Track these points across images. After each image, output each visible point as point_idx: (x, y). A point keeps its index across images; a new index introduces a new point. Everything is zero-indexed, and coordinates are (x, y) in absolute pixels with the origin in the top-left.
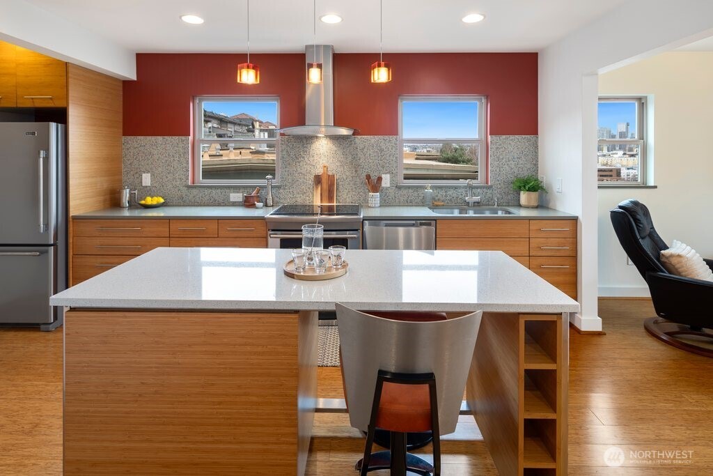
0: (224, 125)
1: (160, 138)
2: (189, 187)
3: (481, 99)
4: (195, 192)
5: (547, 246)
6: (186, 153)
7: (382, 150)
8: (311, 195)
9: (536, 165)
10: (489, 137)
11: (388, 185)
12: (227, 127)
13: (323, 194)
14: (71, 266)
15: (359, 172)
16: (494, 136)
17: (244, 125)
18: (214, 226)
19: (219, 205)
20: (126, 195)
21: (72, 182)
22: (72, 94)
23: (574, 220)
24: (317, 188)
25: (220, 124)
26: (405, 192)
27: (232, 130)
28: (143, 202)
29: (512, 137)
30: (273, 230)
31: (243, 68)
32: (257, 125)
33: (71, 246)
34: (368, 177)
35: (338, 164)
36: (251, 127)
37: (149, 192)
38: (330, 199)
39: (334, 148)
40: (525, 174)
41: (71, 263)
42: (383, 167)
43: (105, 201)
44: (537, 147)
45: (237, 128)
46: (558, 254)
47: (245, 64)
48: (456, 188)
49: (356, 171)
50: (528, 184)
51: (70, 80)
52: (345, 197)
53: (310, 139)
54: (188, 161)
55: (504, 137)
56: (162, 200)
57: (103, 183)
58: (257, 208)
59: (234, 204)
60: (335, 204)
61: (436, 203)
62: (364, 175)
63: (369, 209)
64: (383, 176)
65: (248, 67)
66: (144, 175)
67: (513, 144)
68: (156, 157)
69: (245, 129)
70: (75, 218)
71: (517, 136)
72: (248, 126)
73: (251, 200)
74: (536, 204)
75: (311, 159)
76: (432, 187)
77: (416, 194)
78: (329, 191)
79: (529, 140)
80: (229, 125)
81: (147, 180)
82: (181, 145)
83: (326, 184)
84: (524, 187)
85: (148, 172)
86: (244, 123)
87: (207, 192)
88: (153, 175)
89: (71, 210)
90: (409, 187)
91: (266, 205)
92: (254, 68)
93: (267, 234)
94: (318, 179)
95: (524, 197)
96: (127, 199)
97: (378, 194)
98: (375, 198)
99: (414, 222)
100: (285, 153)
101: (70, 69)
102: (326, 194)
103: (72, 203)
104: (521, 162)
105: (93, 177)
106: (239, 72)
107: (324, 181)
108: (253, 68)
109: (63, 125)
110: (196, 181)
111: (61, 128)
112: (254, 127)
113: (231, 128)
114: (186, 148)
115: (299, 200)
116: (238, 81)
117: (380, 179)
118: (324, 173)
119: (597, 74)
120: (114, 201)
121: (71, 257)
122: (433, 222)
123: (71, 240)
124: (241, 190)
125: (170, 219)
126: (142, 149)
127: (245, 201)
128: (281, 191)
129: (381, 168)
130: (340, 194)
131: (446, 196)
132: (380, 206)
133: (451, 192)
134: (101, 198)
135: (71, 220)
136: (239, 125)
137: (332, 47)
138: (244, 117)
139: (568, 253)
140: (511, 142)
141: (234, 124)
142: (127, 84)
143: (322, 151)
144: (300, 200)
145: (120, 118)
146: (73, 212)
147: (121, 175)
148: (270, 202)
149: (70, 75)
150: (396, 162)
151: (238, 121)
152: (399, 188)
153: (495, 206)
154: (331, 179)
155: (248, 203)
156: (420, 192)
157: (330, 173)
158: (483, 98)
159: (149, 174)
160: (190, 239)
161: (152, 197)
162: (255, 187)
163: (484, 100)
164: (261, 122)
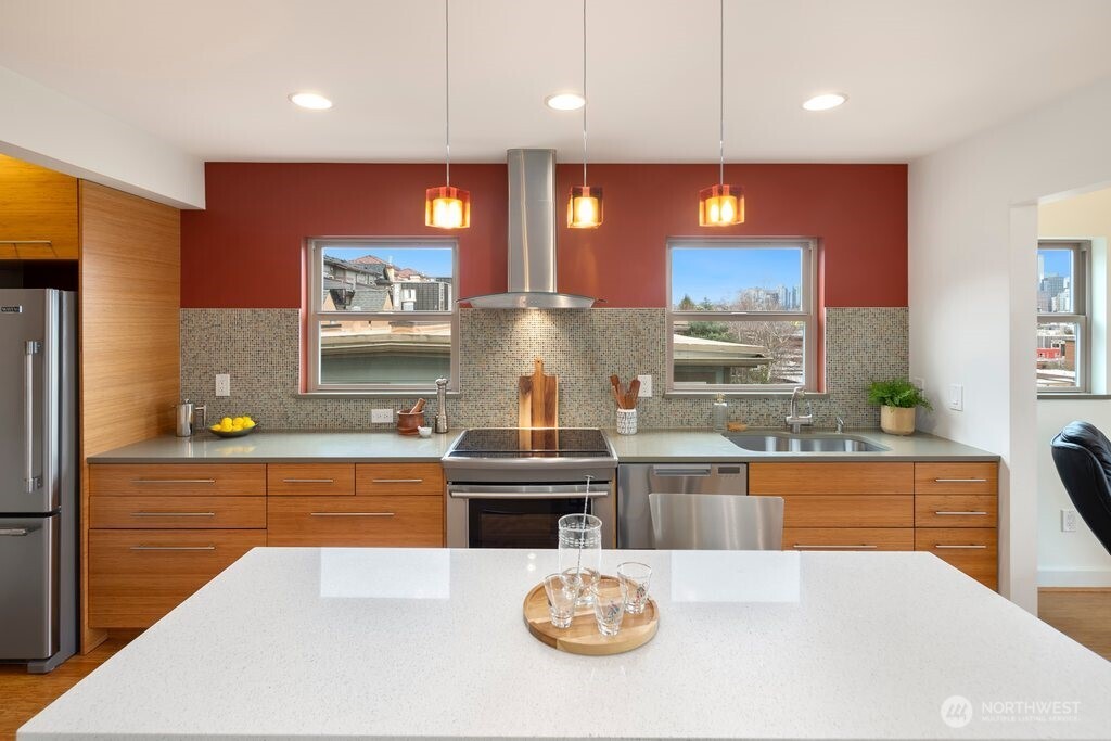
0: (340, 274)
1: (247, 312)
2: (298, 398)
3: (807, 244)
4: (309, 406)
5: (946, 509)
6: (294, 338)
7: (638, 334)
8: (514, 412)
9: (905, 359)
10: (824, 311)
11: (649, 394)
12: (344, 278)
13: (535, 411)
14: (86, 550)
15: (598, 371)
16: (831, 309)
17: (373, 275)
18: (348, 475)
19: (352, 430)
20: (186, 415)
21: (88, 396)
22: (86, 235)
23: (994, 463)
24: (525, 399)
25: (334, 274)
26: (678, 405)
27: (354, 282)
28: (217, 428)
29: (863, 310)
30: (454, 483)
31: (437, 195)
32: (391, 273)
33: (85, 513)
34: (615, 381)
35: (561, 357)
36: (382, 277)
37: (229, 408)
38: (549, 418)
39: (554, 329)
40: (887, 375)
41: (86, 545)
42: (640, 362)
43: (148, 425)
44: (906, 328)
45: (361, 279)
46: (964, 523)
47: (443, 189)
48: (767, 398)
49: (593, 370)
50: (898, 393)
51: (85, 211)
52: (574, 417)
53: (512, 314)
54: (297, 353)
55: (850, 310)
56: (250, 424)
57: (146, 394)
58: (421, 437)
59: (379, 429)
60: (556, 428)
61: (734, 426)
62: (606, 377)
63: (619, 438)
64: (640, 378)
65: (448, 194)
66: (218, 377)
67: (865, 322)
68: (240, 345)
69: (372, 279)
70: (93, 462)
71: (872, 309)
72: (377, 275)
73: (410, 422)
74: (911, 430)
75: (514, 348)
76: (727, 398)
77: (696, 409)
78: (546, 404)
79: (893, 316)
80: (348, 275)
81: (223, 385)
82: (284, 324)
83: (541, 392)
84: (892, 398)
85: (226, 372)
86: (371, 270)
87: (330, 406)
88: (234, 377)
89: (85, 447)
90: (686, 398)
91: (436, 431)
92: (460, 196)
93: (444, 489)
94: (526, 385)
95: (888, 416)
96: (189, 420)
97: (634, 410)
98: (629, 418)
99: (708, 467)
100: (467, 337)
101: (85, 192)
102: (540, 410)
103: (88, 435)
104: (878, 353)
105: (126, 384)
106: (428, 203)
107: (538, 387)
108: (458, 197)
109: (72, 293)
110: (311, 386)
111: (68, 297)
112: (386, 277)
113: (351, 278)
114: (293, 330)
115: (493, 420)
116: (427, 223)
117: (636, 384)
118: (537, 373)
119: (1036, 204)
120: (165, 426)
121: (86, 533)
122: (743, 468)
123: (85, 503)
124: (391, 404)
125: (267, 463)
126: (215, 330)
127: (400, 425)
128: (462, 404)
129: (636, 365)
130: (565, 410)
131: (749, 413)
132: (640, 431)
133: (757, 406)
134: (142, 421)
135: (85, 465)
136: (364, 273)
137: (554, 153)
138: (371, 261)
139: (981, 523)
140: (862, 319)
141: (357, 272)
142: (188, 216)
143: (533, 335)
144: (495, 421)
145: (176, 275)
146: (90, 451)
147: (178, 377)
148: (443, 425)
149: (85, 202)
150: (663, 353)
151: (361, 268)
152: (668, 398)
153: (838, 433)
154: (549, 383)
155: (405, 427)
156: (705, 405)
157: (548, 375)
158: (811, 242)
159: (229, 376)
160: (304, 499)
161: (233, 417)
162: (416, 398)
163: (812, 246)
164: (397, 270)
